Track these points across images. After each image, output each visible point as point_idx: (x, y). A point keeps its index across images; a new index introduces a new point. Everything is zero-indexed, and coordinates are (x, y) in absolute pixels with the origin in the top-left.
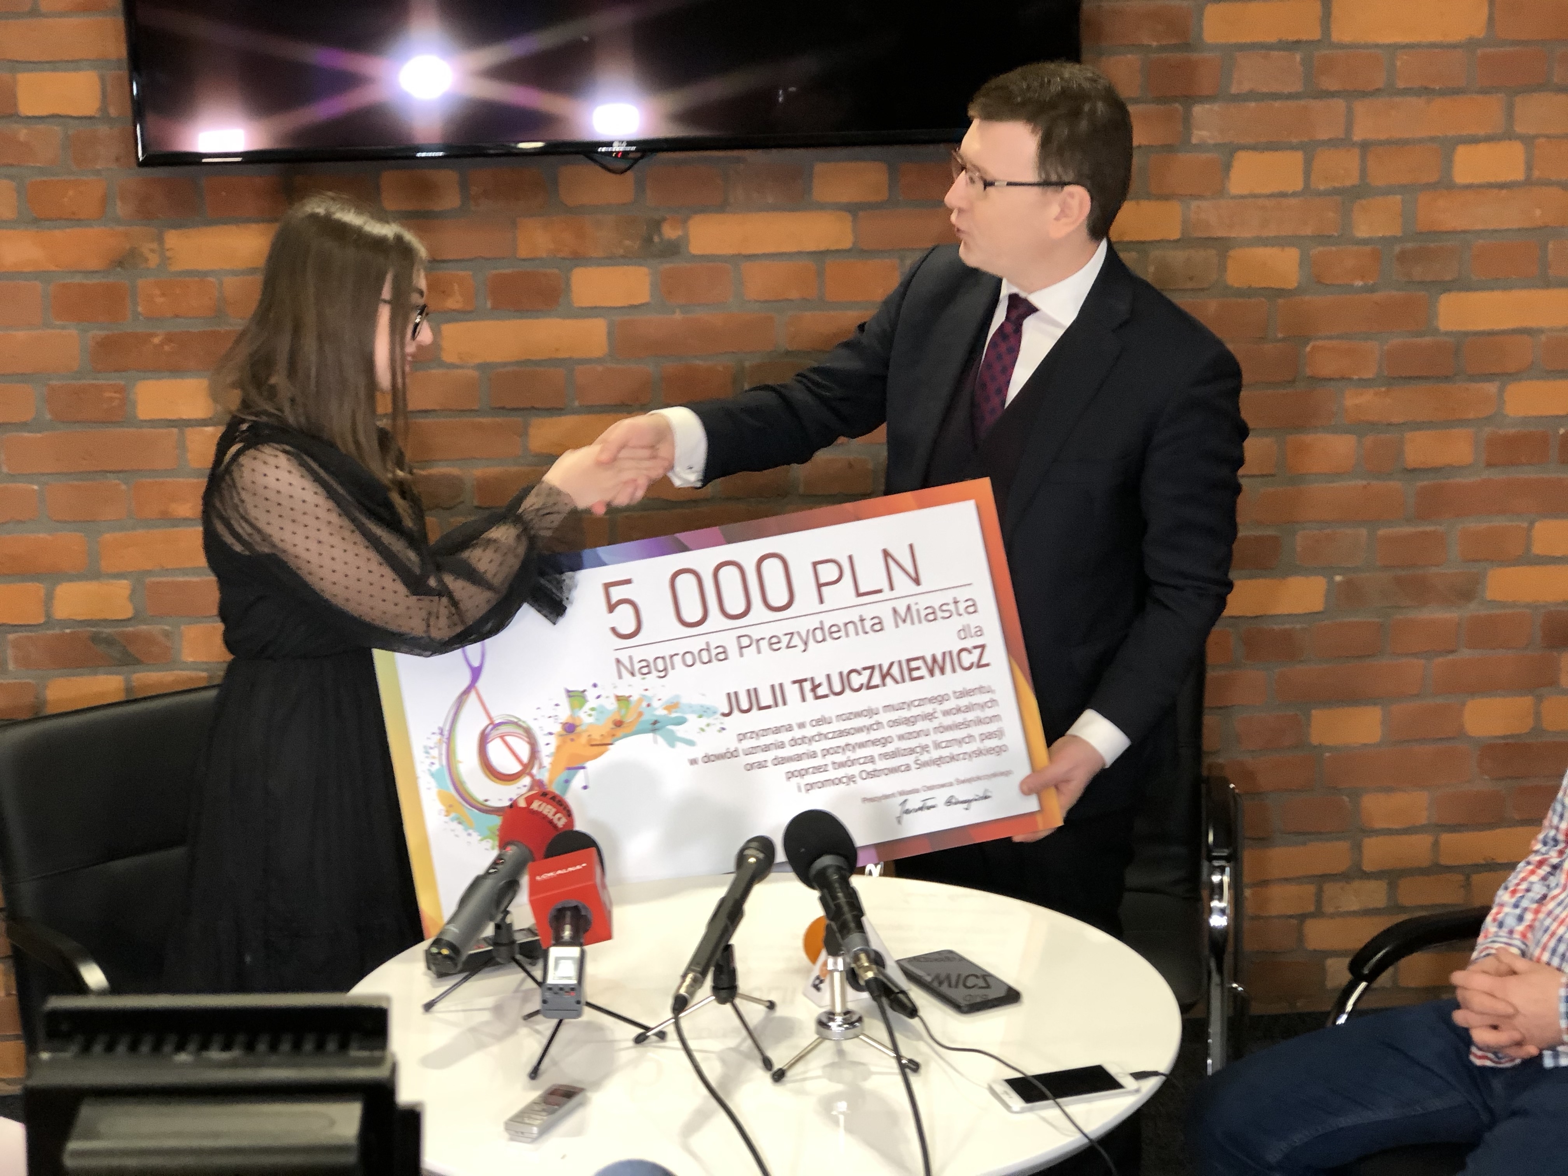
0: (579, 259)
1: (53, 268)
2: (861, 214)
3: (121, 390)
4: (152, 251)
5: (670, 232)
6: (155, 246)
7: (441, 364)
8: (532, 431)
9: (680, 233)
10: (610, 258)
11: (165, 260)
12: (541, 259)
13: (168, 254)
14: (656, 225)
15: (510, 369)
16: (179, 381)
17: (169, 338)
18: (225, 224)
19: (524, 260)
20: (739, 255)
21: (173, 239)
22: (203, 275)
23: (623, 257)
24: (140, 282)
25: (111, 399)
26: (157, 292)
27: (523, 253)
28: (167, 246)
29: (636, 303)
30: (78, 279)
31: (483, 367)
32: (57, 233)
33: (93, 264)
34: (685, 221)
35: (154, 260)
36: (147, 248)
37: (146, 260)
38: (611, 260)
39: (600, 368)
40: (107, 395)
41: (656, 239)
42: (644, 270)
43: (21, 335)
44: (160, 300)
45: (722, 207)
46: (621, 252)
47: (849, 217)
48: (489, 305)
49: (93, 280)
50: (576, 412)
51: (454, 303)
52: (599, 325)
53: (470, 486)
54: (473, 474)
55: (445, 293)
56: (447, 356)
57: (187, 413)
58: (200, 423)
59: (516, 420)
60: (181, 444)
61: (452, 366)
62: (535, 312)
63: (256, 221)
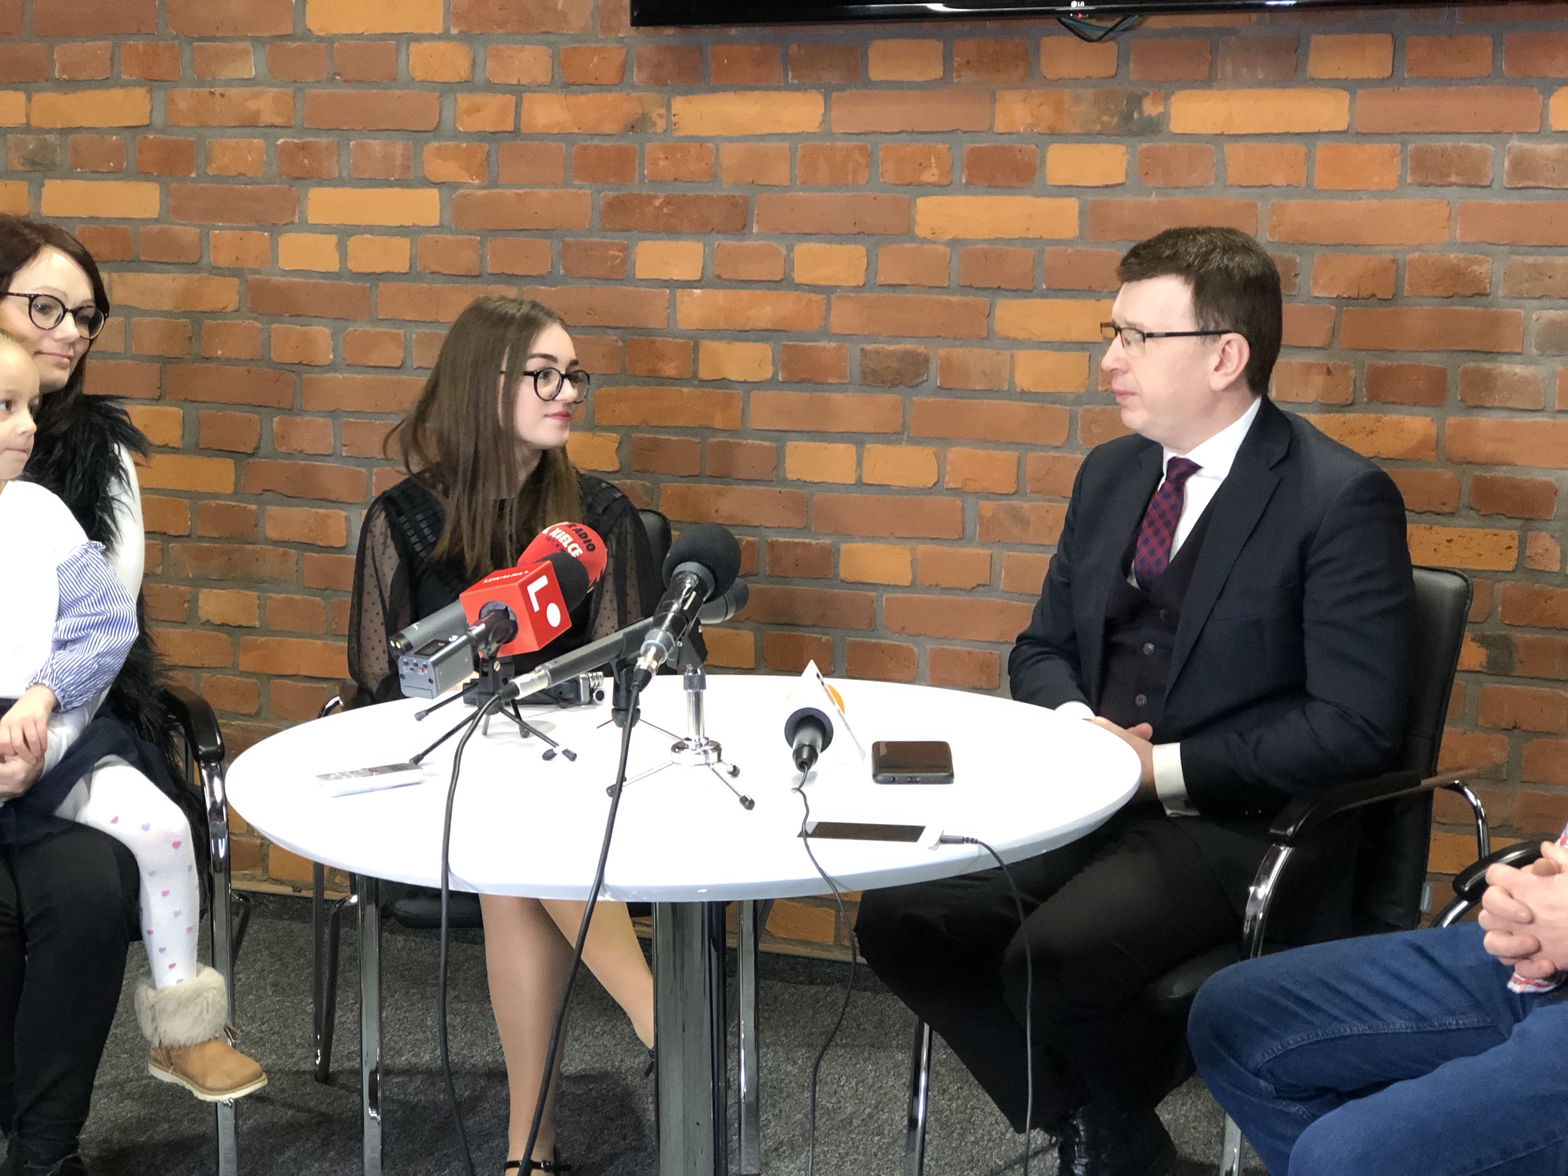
0: (1056, 135)
1: (576, 131)
2: (1361, 92)
3: (625, 249)
4: (661, 116)
5: (1151, 109)
6: (663, 111)
7: (914, 238)
8: (998, 312)
9: (1161, 109)
10: (1086, 134)
11: (671, 126)
12: (1018, 133)
13: (674, 119)
14: (1136, 101)
15: (980, 246)
16: (673, 243)
17: (668, 202)
18: (725, 91)
19: (1001, 134)
20: (1222, 134)
21: (679, 104)
22: (701, 141)
23: (1100, 134)
24: (648, 146)
25: (614, 258)
26: (662, 156)
27: (999, 127)
28: (673, 112)
29: (1110, 183)
30: (596, 142)
31: (955, 243)
32: (583, 98)
33: (611, 127)
34: (1167, 98)
35: (661, 125)
36: (656, 113)
37: (655, 124)
38: (1088, 136)
39: (1070, 251)
40: (611, 253)
41: (1136, 115)
42: (1122, 149)
43: (545, 193)
44: (662, 163)
45: (1208, 82)
46: (1099, 127)
47: (1345, 96)
48: (964, 181)
49: (608, 143)
50: (1043, 295)
51: (930, 176)
52: (1072, 205)
53: (934, 365)
54: (938, 353)
55: (923, 166)
56: (921, 231)
57: (679, 274)
58: (690, 284)
59: (983, 299)
60: (672, 305)
61: (924, 240)
62: (1008, 189)
63: (753, 89)
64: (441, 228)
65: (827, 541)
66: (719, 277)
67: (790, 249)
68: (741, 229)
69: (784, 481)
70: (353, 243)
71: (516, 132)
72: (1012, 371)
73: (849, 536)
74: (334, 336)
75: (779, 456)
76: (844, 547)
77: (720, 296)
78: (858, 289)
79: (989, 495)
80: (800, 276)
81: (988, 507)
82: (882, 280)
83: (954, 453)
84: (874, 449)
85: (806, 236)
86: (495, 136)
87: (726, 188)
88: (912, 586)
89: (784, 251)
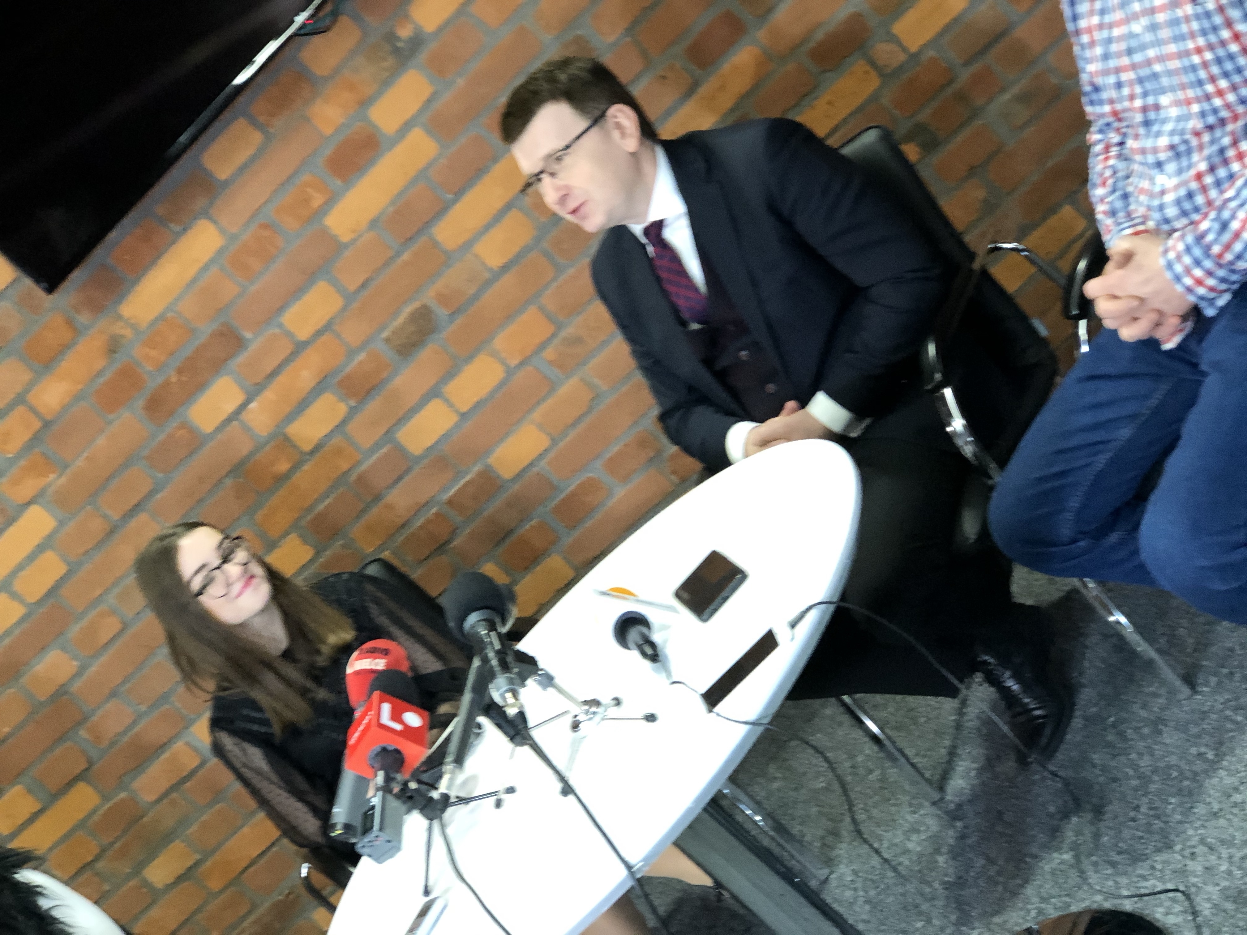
0: (365, 103)
1: (80, 387)
3: (183, 425)
4: (122, 327)
5: (405, 32)
6: (120, 324)
7: (346, 246)
8: (439, 238)
9: (411, 26)
10: (383, 84)
11: (134, 327)
12: (342, 125)
13: (132, 321)
14: (391, 37)
15: (389, 212)
16: (209, 390)
17: (180, 372)
18: (144, 275)
19: (333, 135)
21: (126, 310)
22: (161, 318)
23: (390, 76)
24: (134, 352)
25: (183, 436)
26: (148, 349)
27: (328, 131)
28: (127, 317)
29: (427, 98)
30: (99, 382)
31: (372, 225)
32: (63, 364)
33: (99, 364)
34: (407, 16)
35: (128, 332)
36: (118, 329)
37: (123, 336)
38: (385, 85)
39: (444, 161)
40: (178, 435)
41: (400, 44)
42: (412, 72)
43: (101, 441)
44: (154, 353)
46: (386, 73)
48: (339, 183)
49: (108, 375)
50: (455, 201)
51: (318, 200)
52: (417, 135)
53: (433, 304)
54: (428, 297)
55: (307, 201)
56: (345, 238)
57: (230, 407)
58: (243, 406)
59: (423, 240)
60: (247, 429)
61: (354, 241)
62: (371, 162)
63: (159, 257)
64: (61, 523)
65: (477, 468)
66: (257, 384)
67: (281, 326)
68: (239, 343)
69: (417, 459)
70: (18, 586)
71: (47, 424)
72: (483, 263)
73: (488, 452)
74: (64, 649)
75: (400, 449)
76: (492, 460)
77: (269, 394)
78: (344, 309)
79: (542, 346)
80: (303, 335)
81: (549, 353)
82: (352, 287)
83: (499, 342)
84: (451, 388)
85: (281, 310)
86: (36, 439)
87: (206, 329)
88: (554, 442)
89: (277, 331)
